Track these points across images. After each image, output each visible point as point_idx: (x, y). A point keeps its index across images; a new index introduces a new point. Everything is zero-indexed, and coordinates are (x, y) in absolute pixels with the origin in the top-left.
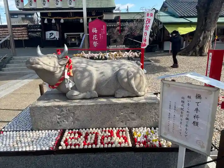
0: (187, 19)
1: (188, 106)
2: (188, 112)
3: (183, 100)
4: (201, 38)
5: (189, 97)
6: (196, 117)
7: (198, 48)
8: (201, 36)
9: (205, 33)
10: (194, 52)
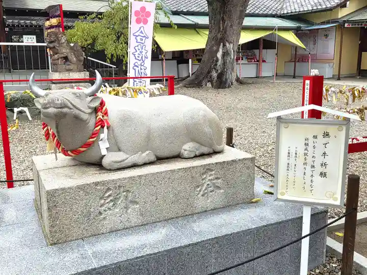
0: (188, 17)
1: (314, 148)
2: (313, 157)
3: (307, 142)
4: (219, 55)
5: (315, 137)
6: (323, 164)
7: (214, 74)
8: (217, 51)
9: (224, 45)
10: (209, 81)
